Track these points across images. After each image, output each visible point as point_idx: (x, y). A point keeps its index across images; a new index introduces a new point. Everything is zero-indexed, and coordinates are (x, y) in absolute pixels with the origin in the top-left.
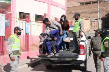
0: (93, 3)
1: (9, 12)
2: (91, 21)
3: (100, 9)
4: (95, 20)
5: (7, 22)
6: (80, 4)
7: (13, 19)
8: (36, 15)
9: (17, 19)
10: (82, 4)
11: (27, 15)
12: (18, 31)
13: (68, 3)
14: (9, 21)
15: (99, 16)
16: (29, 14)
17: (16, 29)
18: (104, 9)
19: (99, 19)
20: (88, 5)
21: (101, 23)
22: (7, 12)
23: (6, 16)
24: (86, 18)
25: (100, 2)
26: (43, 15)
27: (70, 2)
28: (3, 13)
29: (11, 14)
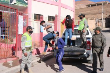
0: (98, 5)
1: (26, 14)
2: (96, 21)
3: (104, 10)
4: (99, 20)
5: (25, 23)
6: (86, 6)
7: (29, 20)
8: (48, 16)
9: (33, 20)
10: (88, 6)
11: (41, 16)
12: (30, 30)
13: (76, 6)
14: (26, 22)
15: (103, 16)
16: (42, 15)
17: (29, 28)
18: (108, 10)
19: (103, 19)
20: (94, 7)
21: (105, 23)
22: (24, 14)
23: (24, 17)
24: (92, 18)
25: (104, 4)
26: (55, 16)
27: (77, 5)
28: (21, 15)
29: (27, 16)
